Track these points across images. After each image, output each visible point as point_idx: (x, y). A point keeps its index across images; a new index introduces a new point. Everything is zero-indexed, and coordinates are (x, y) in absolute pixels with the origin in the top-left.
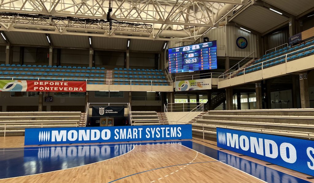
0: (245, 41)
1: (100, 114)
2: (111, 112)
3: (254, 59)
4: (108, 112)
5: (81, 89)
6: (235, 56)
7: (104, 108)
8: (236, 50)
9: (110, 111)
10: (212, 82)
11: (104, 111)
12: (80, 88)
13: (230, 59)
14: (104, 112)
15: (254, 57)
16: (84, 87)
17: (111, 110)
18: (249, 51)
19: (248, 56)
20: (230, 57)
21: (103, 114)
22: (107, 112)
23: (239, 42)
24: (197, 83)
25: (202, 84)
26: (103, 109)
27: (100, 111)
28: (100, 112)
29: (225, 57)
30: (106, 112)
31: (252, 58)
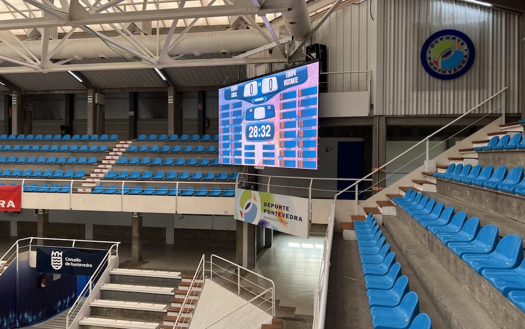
0: (465, 47)
1: (54, 267)
2: (77, 265)
3: (502, 120)
4: (72, 264)
5: (11, 204)
6: (413, 112)
7: (61, 254)
8: (418, 88)
9: (75, 260)
10: (310, 214)
11: (61, 261)
12: (11, 202)
13: (392, 123)
14: (61, 264)
15: (503, 112)
16: (18, 201)
17: (78, 260)
18: (482, 86)
19: (474, 108)
20: (387, 118)
21: (60, 267)
22: (69, 264)
23: (435, 53)
24: (277, 206)
25: (285, 212)
26: (60, 256)
27: (52, 260)
28: (52, 263)
29: (370, 118)
30: (67, 264)
31: (493, 117)
